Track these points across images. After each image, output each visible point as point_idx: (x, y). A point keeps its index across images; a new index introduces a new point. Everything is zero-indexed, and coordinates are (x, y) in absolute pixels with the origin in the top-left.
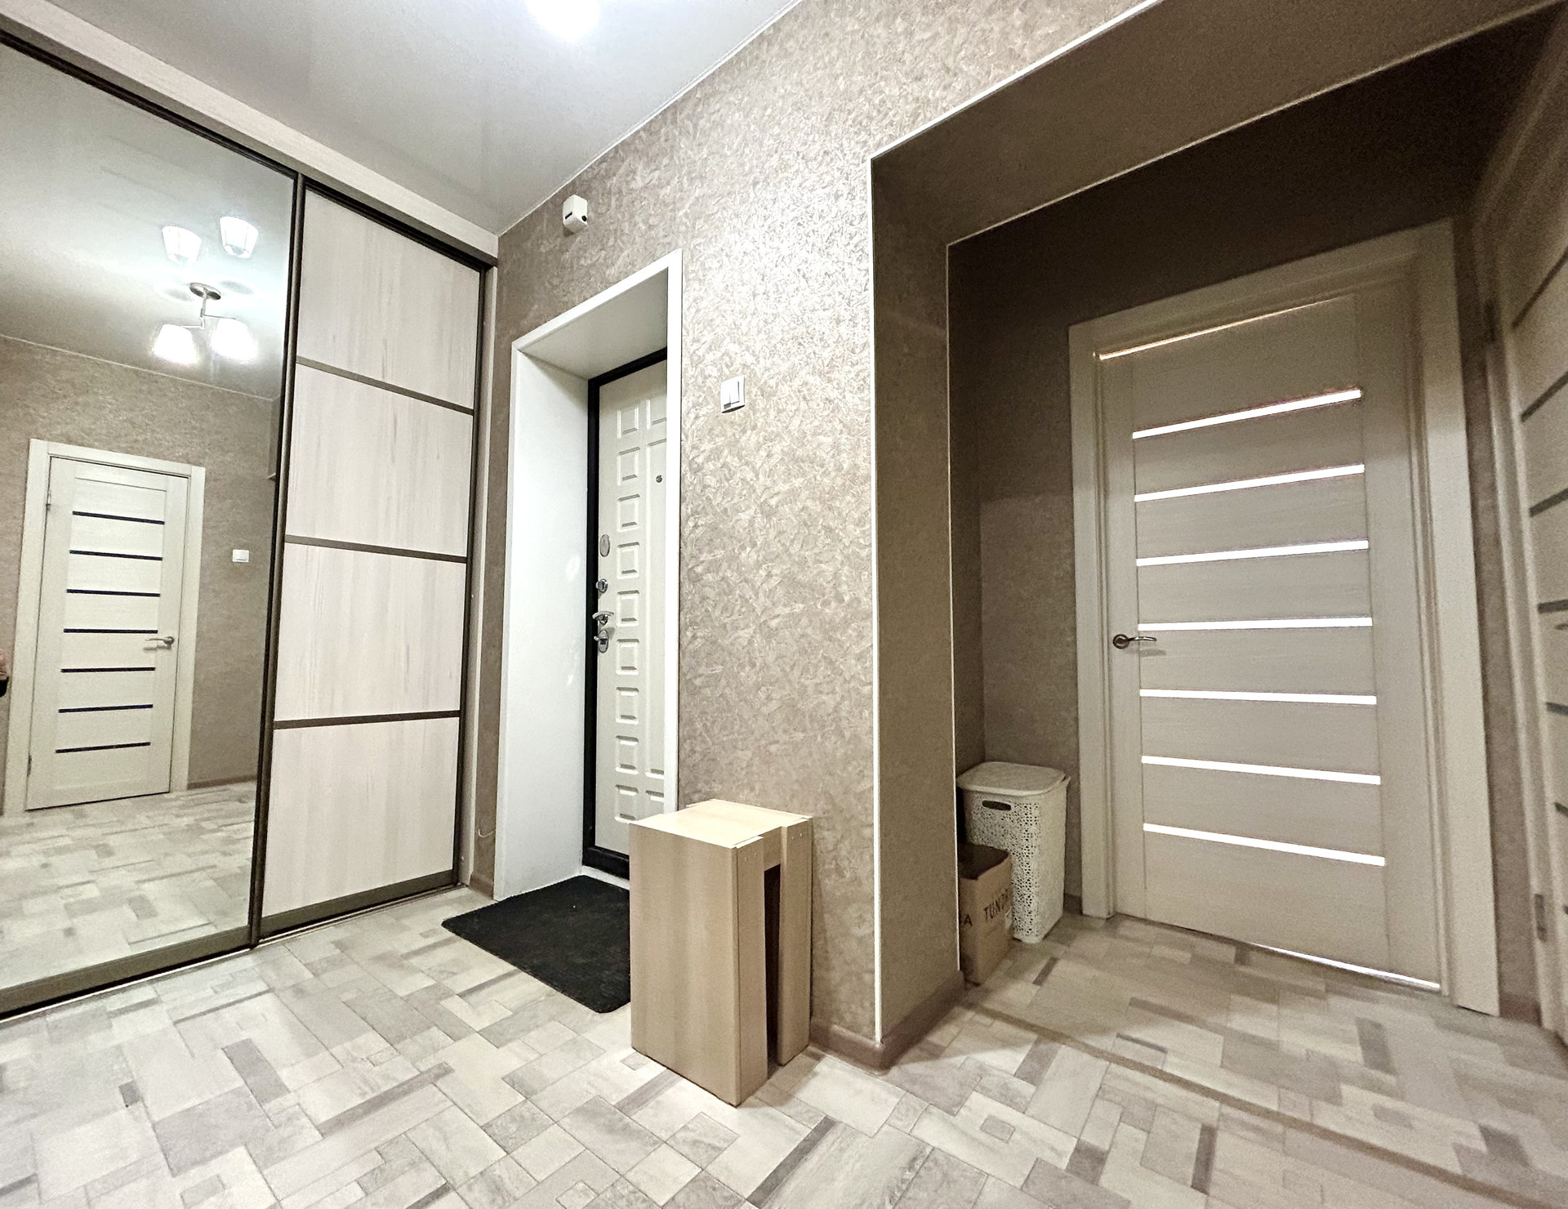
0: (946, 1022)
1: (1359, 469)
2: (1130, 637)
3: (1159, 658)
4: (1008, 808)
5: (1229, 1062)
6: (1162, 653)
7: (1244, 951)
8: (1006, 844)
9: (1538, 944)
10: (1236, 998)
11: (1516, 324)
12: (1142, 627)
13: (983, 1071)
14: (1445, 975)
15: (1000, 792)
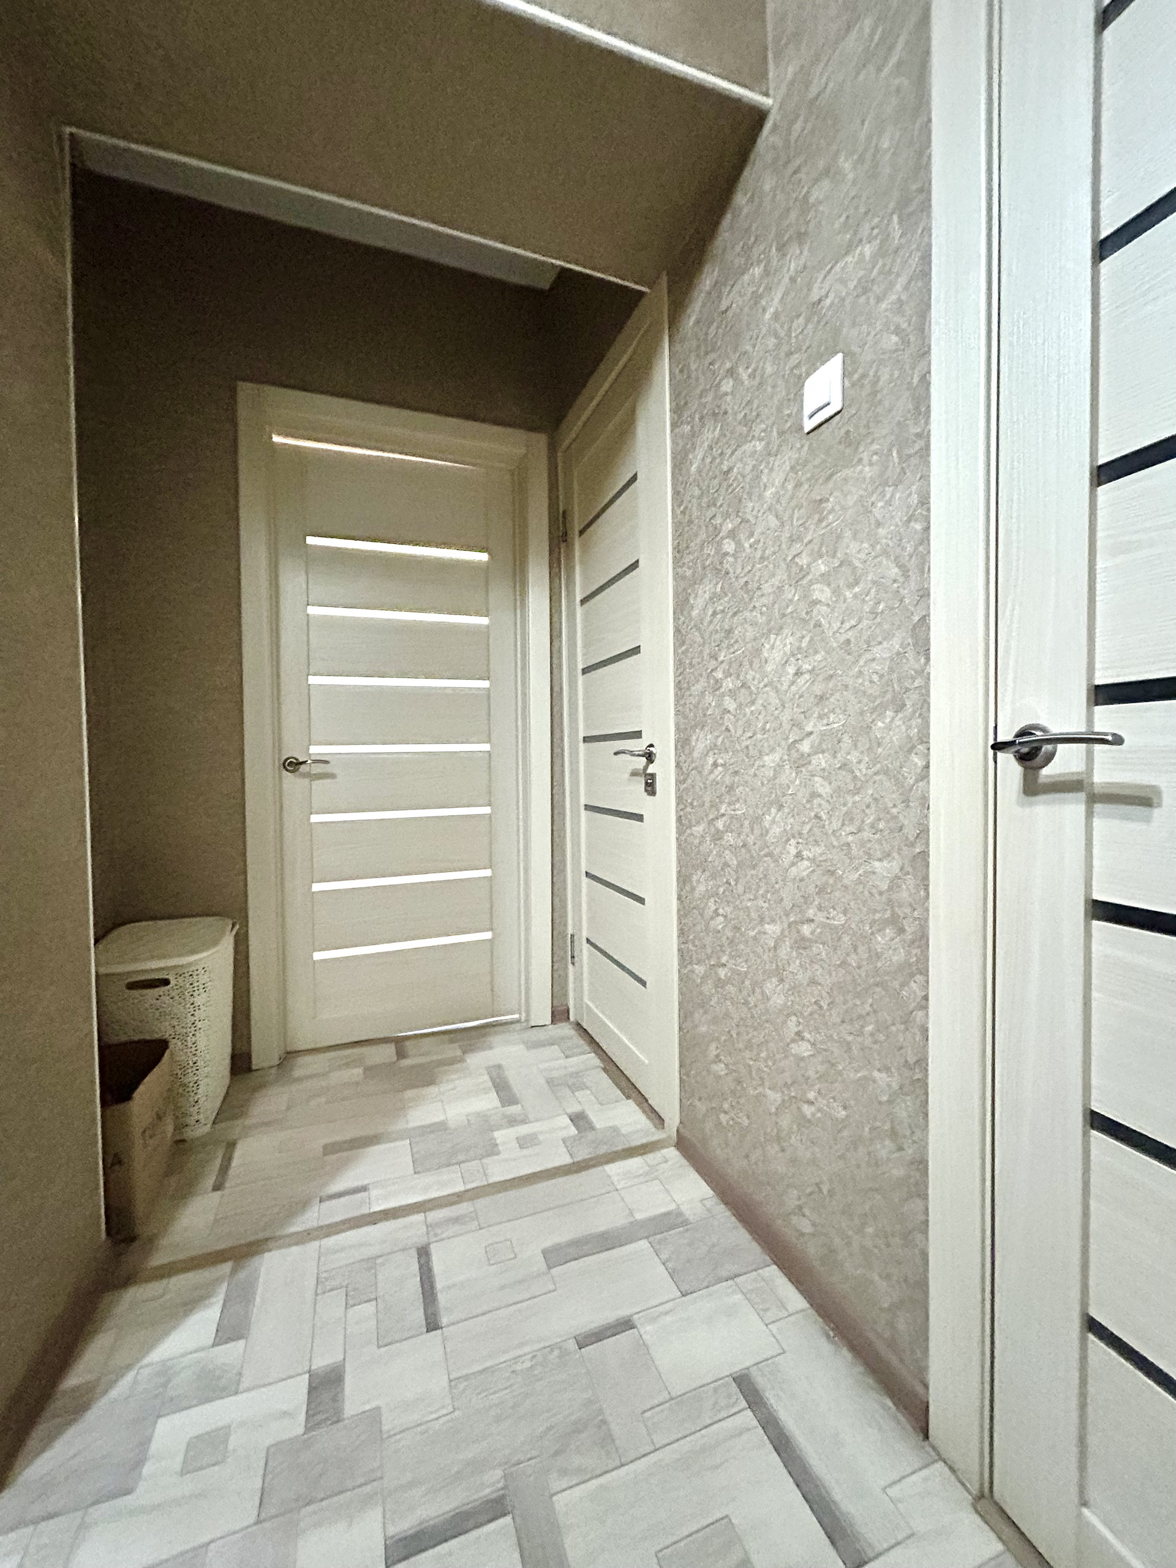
1: (484, 621)
2: (301, 760)
4: (166, 982)
5: (420, 1165)
6: (332, 776)
7: (400, 1044)
9: (570, 966)
10: (409, 1094)
11: (581, 532)
12: (314, 750)
14: (523, 1009)
15: (152, 966)
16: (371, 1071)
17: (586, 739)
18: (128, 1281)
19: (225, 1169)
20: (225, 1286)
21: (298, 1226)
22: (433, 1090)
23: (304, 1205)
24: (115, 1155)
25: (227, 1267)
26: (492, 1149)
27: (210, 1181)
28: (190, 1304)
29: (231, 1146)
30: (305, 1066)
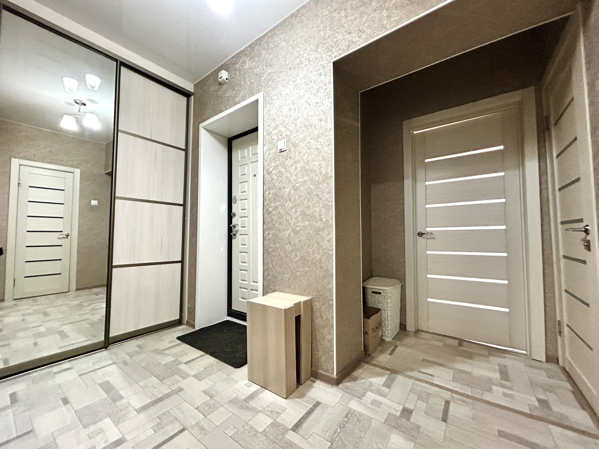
0: (359, 368)
1: (502, 174)
2: (423, 233)
3: (433, 240)
4: (380, 293)
5: (455, 380)
6: (434, 238)
7: (461, 342)
8: (379, 306)
9: (559, 337)
10: (458, 358)
11: (555, 124)
12: (428, 229)
13: (371, 384)
14: (528, 349)
15: (377, 288)
16: (445, 345)
17: (562, 223)
18: (367, 363)
19: (393, 351)
20: (387, 376)
21: (409, 374)
22: (470, 361)
23: (413, 370)
24: (366, 332)
25: (389, 372)
26: (490, 390)
27: (389, 352)
28: (379, 375)
29: (396, 347)
30: (423, 335)
